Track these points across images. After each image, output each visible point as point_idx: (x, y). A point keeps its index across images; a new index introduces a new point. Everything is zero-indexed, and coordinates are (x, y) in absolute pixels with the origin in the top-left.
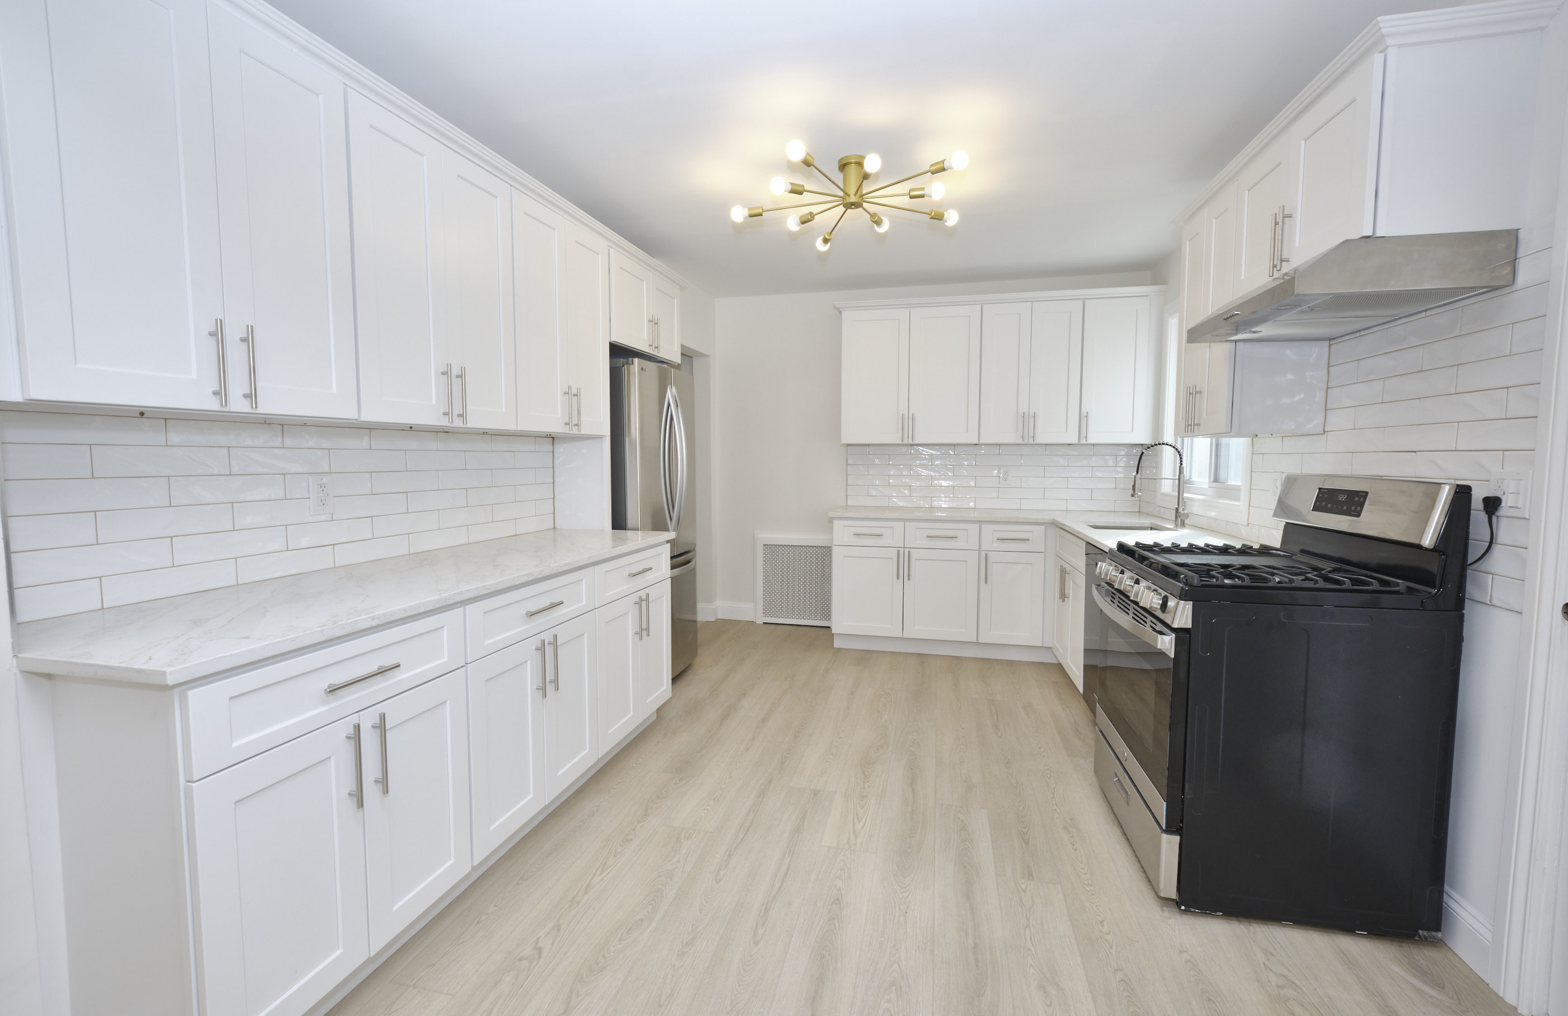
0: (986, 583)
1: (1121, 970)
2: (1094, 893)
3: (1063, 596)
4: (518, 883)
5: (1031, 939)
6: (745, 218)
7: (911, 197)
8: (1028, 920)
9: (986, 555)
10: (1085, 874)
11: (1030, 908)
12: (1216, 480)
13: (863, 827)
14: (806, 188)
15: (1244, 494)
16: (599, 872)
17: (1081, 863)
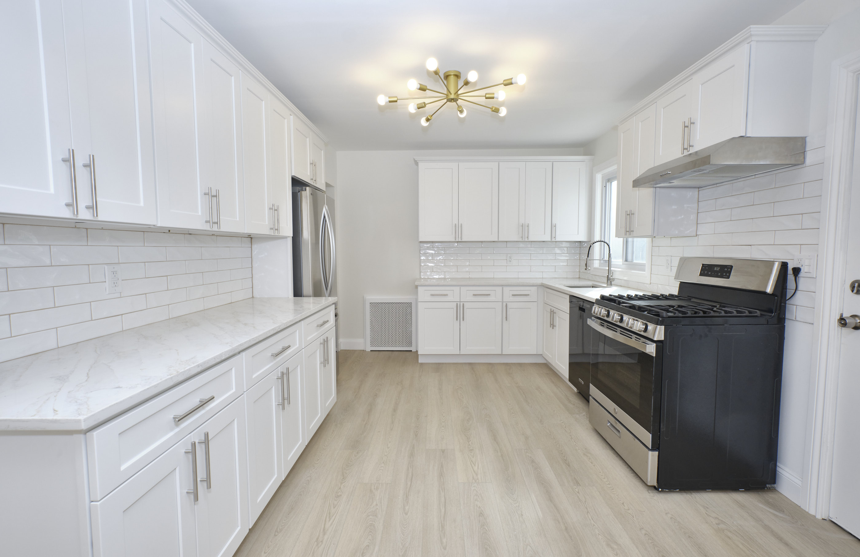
0: (506, 320)
1: (643, 529)
2: (612, 488)
3: (553, 325)
4: (275, 535)
5: (592, 519)
6: (386, 103)
7: (486, 98)
8: (587, 508)
9: (506, 304)
10: (604, 478)
11: (585, 502)
12: (626, 260)
13: (478, 468)
14: (428, 88)
15: (648, 268)
16: (328, 519)
17: (600, 473)
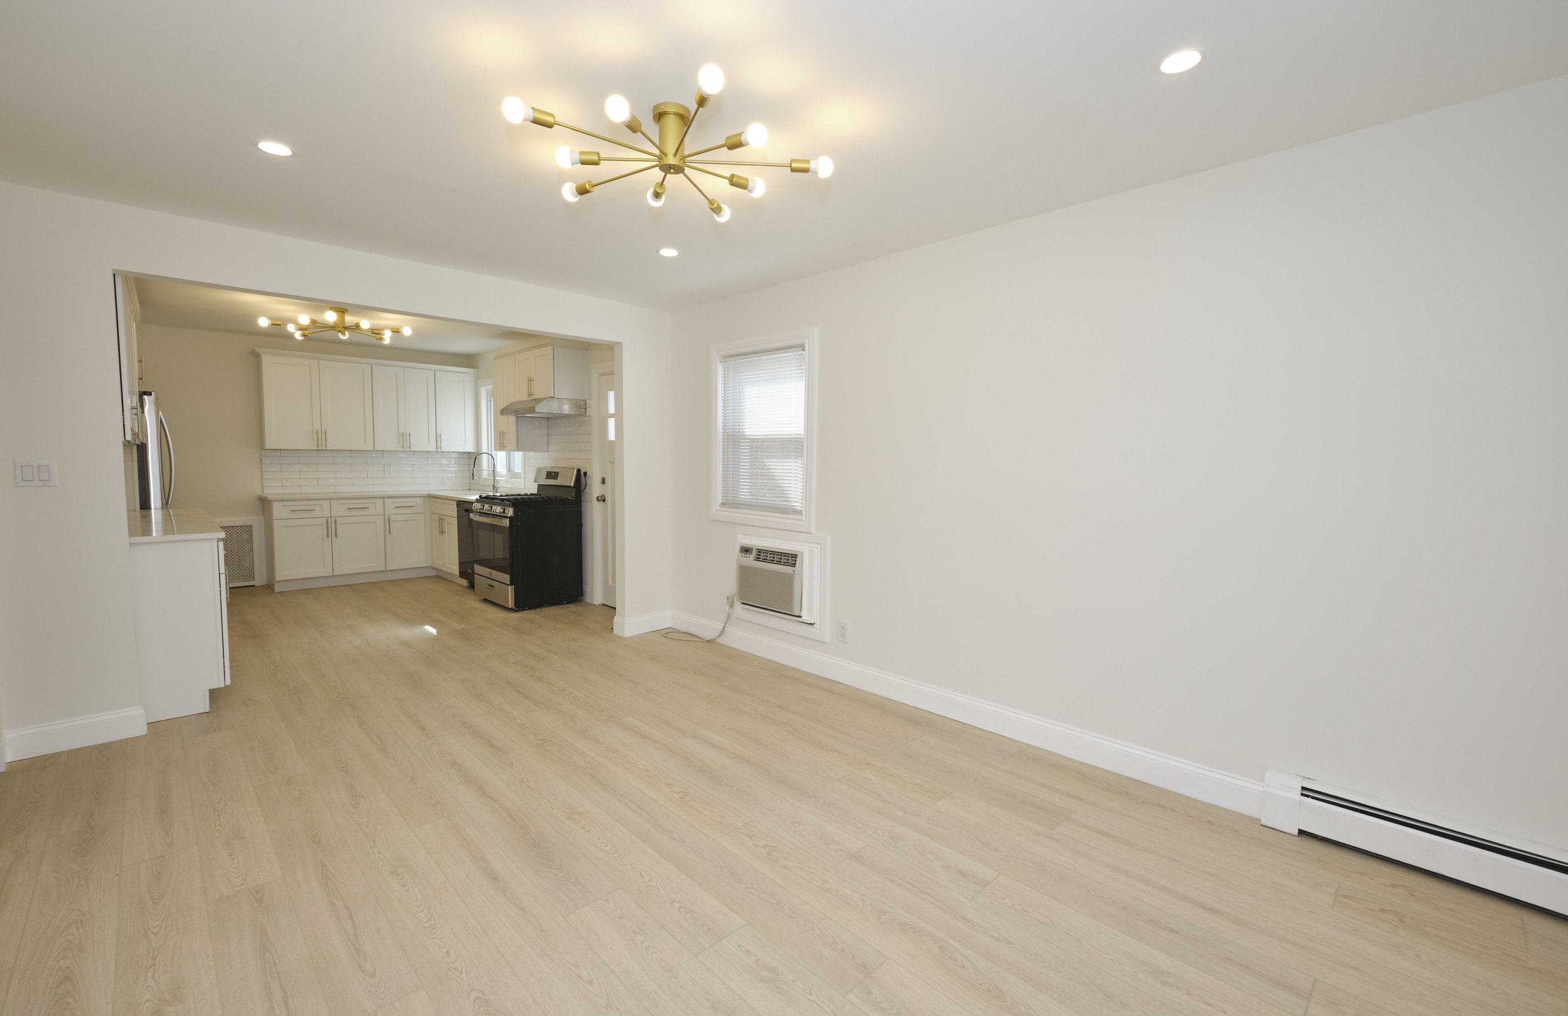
0: (390, 534)
3: (442, 532)
9: (389, 517)
12: (509, 471)
15: (522, 476)
